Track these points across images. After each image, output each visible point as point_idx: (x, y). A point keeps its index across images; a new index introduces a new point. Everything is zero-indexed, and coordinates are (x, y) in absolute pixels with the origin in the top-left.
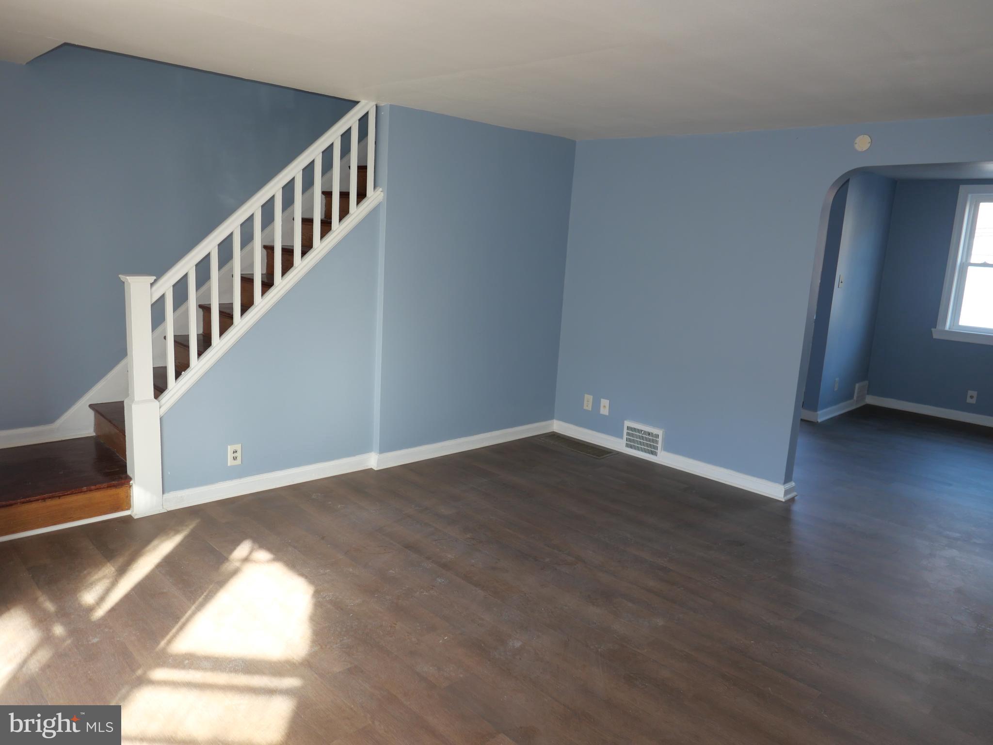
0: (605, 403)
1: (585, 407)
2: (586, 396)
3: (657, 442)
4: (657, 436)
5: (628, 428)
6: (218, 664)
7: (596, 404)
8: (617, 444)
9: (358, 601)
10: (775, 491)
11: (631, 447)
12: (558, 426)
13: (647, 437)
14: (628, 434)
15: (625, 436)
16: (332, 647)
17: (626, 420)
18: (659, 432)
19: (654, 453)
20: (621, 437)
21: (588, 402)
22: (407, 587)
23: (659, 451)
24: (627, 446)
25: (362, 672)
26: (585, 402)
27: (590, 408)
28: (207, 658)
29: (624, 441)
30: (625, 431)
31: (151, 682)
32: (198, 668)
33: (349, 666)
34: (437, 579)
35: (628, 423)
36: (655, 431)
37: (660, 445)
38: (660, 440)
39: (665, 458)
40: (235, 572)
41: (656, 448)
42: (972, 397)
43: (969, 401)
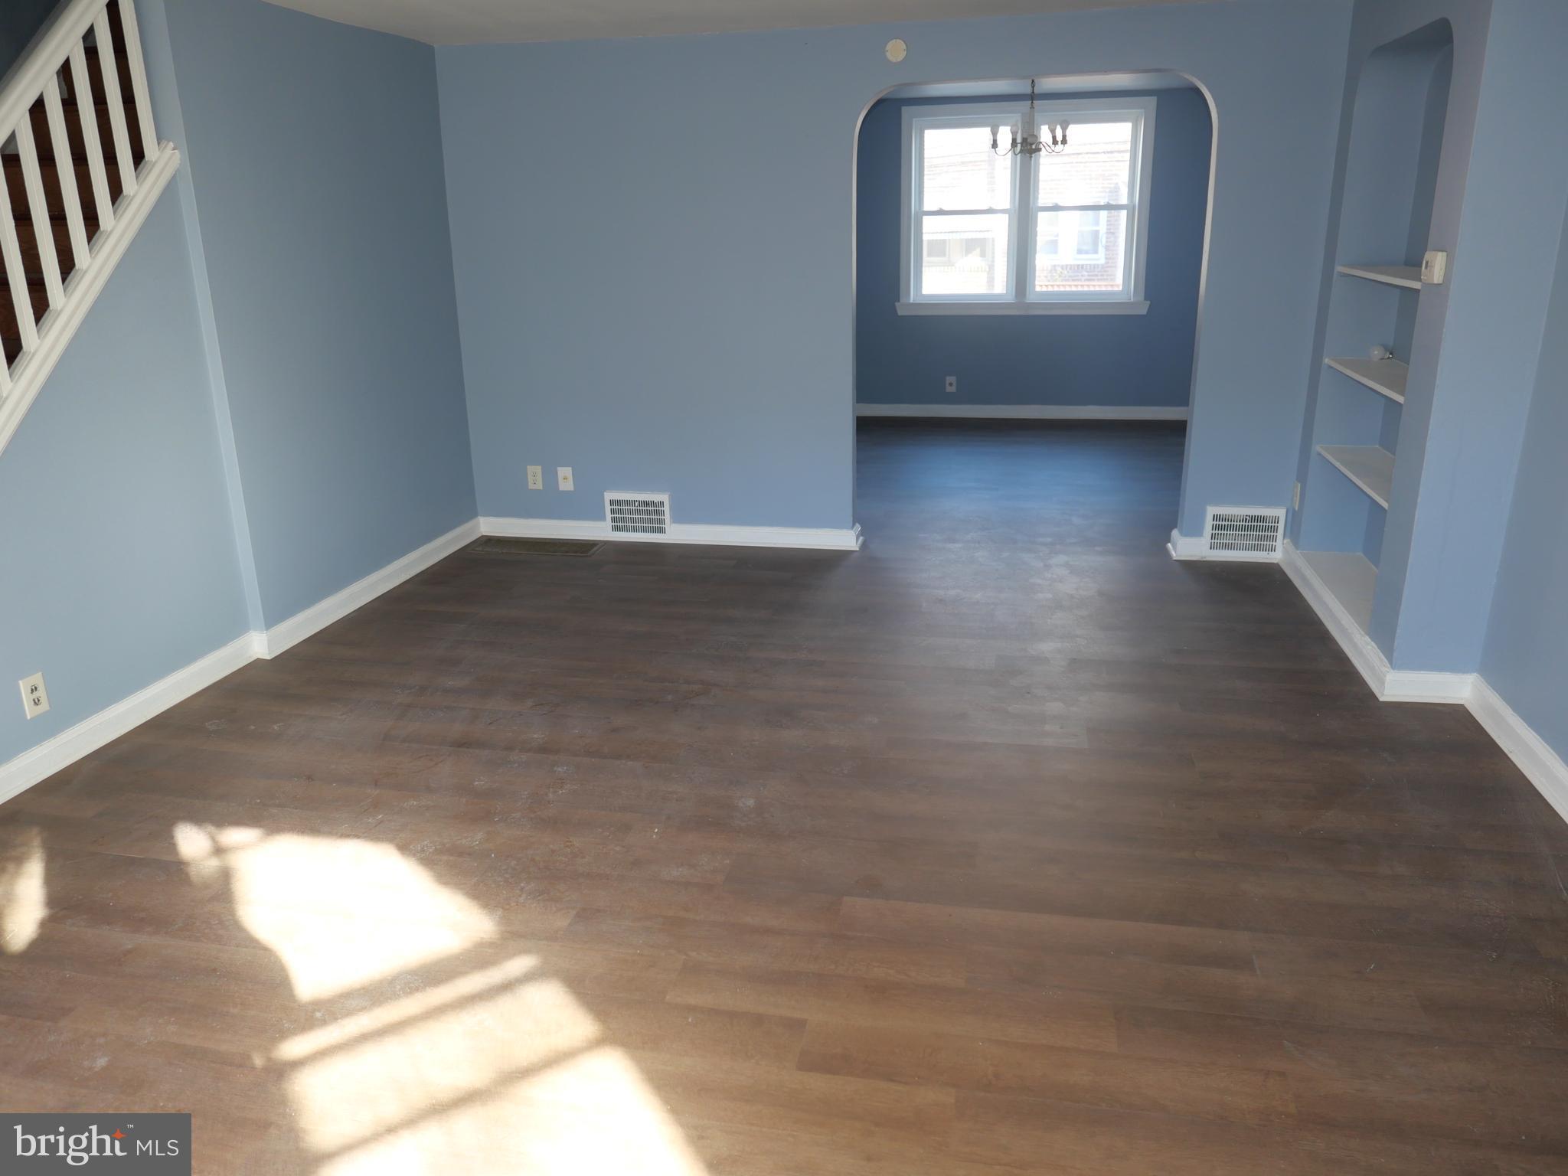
0: (565, 473)
1: (531, 486)
2: (531, 469)
3: (662, 513)
4: (661, 504)
5: (612, 502)
6: (376, 994)
7: (550, 477)
8: (599, 530)
9: (479, 836)
10: (845, 539)
11: (621, 529)
12: (489, 526)
13: (646, 508)
14: (613, 511)
15: (609, 516)
16: (517, 902)
17: (605, 491)
18: (664, 498)
19: (661, 530)
20: (603, 518)
21: (535, 476)
22: (526, 793)
23: (667, 526)
24: (615, 529)
25: (599, 911)
26: (530, 478)
27: (540, 486)
28: (347, 995)
29: (609, 523)
30: (608, 508)
31: (297, 1064)
32: (349, 1013)
33: (575, 912)
34: (555, 769)
35: (609, 496)
36: (656, 497)
37: (667, 517)
38: (666, 508)
39: (678, 533)
40: (226, 876)
41: (663, 521)
42: (951, 384)
43: (949, 389)
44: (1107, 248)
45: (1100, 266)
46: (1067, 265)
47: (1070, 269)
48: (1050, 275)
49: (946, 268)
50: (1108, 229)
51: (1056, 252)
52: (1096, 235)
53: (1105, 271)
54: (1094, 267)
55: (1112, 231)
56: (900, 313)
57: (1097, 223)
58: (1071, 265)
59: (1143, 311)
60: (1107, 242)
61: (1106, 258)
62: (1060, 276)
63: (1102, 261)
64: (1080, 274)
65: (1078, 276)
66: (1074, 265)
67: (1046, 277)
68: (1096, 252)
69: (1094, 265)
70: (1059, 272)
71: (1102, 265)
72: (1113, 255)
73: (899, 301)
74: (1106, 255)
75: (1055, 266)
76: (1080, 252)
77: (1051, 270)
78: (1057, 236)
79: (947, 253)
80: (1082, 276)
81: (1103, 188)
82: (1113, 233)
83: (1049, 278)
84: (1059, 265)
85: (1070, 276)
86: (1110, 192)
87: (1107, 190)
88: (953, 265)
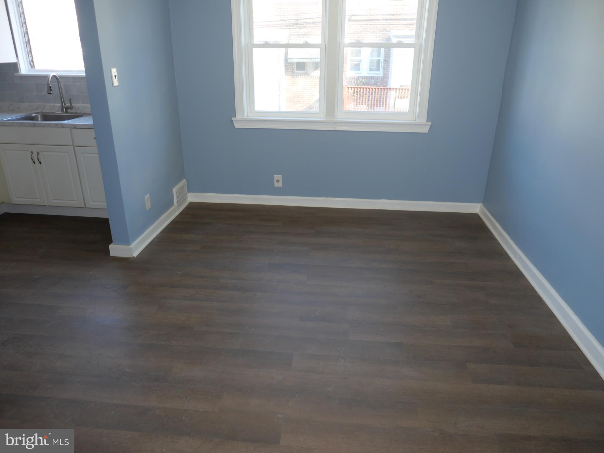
42: (278, 181)
43: (276, 185)
44: (384, 69)
45: (380, 78)
46: (364, 77)
47: (366, 78)
48: (356, 81)
49: (305, 76)
50: (384, 59)
51: (359, 70)
52: (379, 61)
53: (383, 80)
54: (378, 78)
55: (386, 60)
56: (237, 125)
57: (379, 55)
58: (366, 77)
59: (426, 130)
60: (384, 65)
61: (383, 74)
62: (361, 83)
63: (382, 75)
64: (371, 81)
65: (370, 82)
66: (368, 77)
67: (354, 82)
68: (379, 70)
69: (378, 77)
70: (360, 81)
71: (382, 77)
72: (387, 72)
73: (235, 117)
74: (383, 72)
75: (358, 77)
76: (371, 70)
77: (357, 79)
78: (360, 62)
79: (306, 70)
80: (372, 82)
81: (382, 38)
82: (387, 61)
83: (356, 83)
84: (360, 77)
85: (366, 82)
86: (386, 40)
87: (385, 39)
88: (309, 75)
